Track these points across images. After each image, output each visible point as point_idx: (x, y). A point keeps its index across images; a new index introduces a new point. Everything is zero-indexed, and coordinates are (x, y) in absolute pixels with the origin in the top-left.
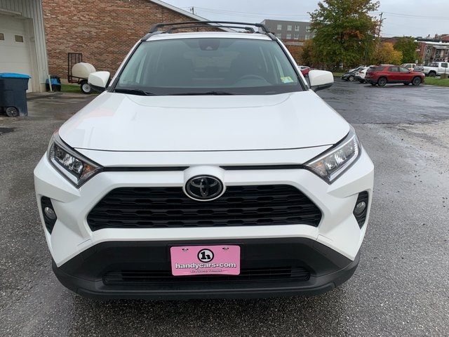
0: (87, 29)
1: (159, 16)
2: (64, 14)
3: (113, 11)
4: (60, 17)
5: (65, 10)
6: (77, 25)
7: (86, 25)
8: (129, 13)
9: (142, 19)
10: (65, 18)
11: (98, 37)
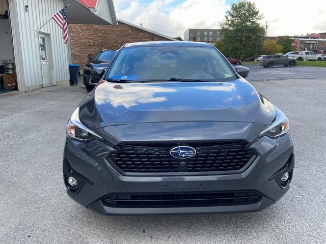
0: (88, 40)
1: (130, 32)
3: (103, 30)
6: (82, 39)
8: (112, 31)
9: (120, 34)
10: (74, 35)
11: (94, 45)
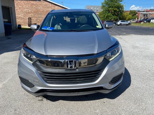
0: (28, 10)
1: (50, 5)
2: (21, 5)
3: (36, 4)
4: (19, 6)
5: (21, 4)
6: (25, 9)
7: (27, 9)
8: (41, 5)
9: (45, 6)
10: (21, 6)
11: (31, 12)
